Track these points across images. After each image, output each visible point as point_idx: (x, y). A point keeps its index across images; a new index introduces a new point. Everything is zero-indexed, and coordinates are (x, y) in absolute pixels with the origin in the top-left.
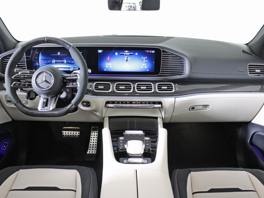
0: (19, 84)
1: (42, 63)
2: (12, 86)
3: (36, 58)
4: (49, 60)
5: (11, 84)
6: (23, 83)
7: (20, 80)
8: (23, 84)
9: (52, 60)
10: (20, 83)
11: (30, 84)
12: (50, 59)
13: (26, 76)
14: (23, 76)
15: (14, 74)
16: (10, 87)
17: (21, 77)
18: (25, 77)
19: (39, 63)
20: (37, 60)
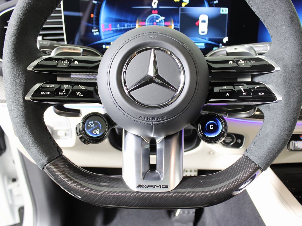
0: (55, 92)
1: (109, 31)
2: (28, 98)
3: (92, 16)
4: (127, 21)
5: (26, 92)
6: (66, 87)
7: (56, 76)
8: (67, 91)
9: (135, 22)
10: (57, 86)
11: (91, 89)
12: (129, 19)
13: (76, 62)
14: (65, 64)
15: (35, 54)
16: (22, 101)
17: (58, 66)
18: (72, 64)
19: (99, 31)
20: (94, 22)
